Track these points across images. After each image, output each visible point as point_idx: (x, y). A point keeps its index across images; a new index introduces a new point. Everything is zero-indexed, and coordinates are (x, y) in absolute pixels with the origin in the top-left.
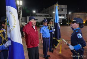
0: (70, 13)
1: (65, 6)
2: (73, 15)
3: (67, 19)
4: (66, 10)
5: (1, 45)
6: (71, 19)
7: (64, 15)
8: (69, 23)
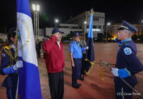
0: (109, 24)
1: (102, 13)
3: (105, 32)
5: (9, 67)
6: (110, 33)
7: (100, 27)
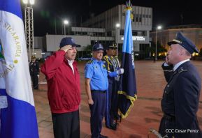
0: (159, 28)
1: (147, 8)
2: (167, 33)
3: (153, 43)
4: (150, 21)
6: (162, 44)
7: (143, 34)
8: (158, 54)
